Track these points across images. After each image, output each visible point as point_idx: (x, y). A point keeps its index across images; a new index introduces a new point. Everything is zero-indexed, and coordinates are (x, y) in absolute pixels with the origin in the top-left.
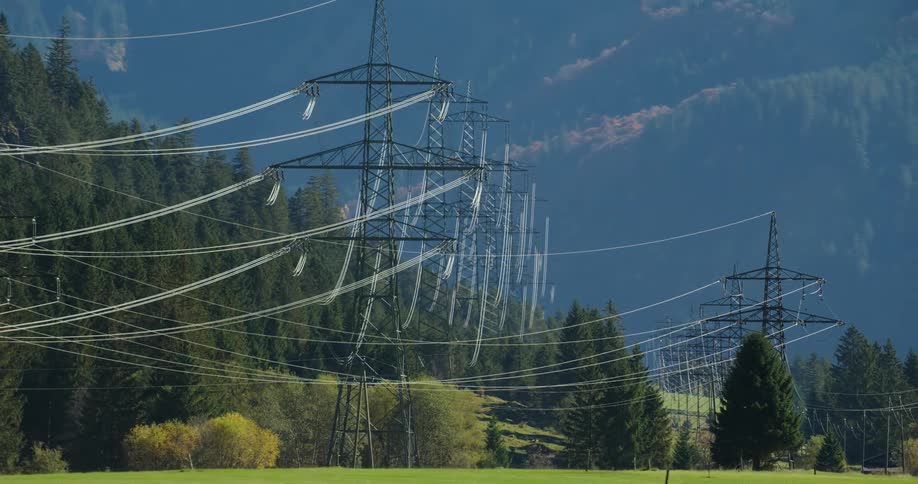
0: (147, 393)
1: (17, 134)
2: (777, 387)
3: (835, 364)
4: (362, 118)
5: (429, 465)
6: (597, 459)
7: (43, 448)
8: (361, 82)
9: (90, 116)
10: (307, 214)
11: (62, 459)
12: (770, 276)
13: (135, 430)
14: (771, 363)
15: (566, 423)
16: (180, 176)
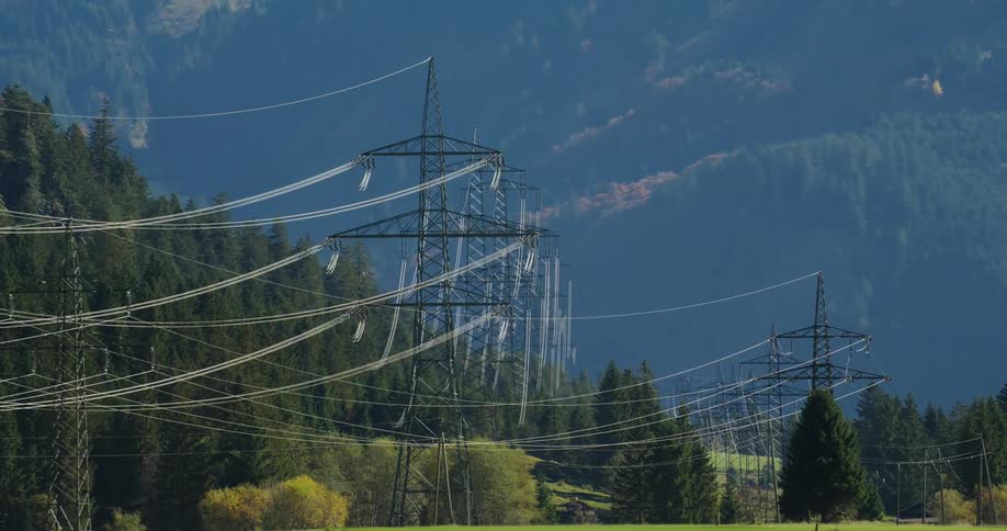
0: (216, 458)
1: (62, 211)
2: (841, 442)
3: (858, 418)
4: (416, 189)
5: (485, 523)
6: (647, 515)
7: (123, 513)
8: (416, 154)
9: (131, 192)
10: (341, 282)
11: (141, 523)
12: (818, 333)
13: (209, 494)
14: (836, 418)
15: (616, 480)
16: (218, 247)
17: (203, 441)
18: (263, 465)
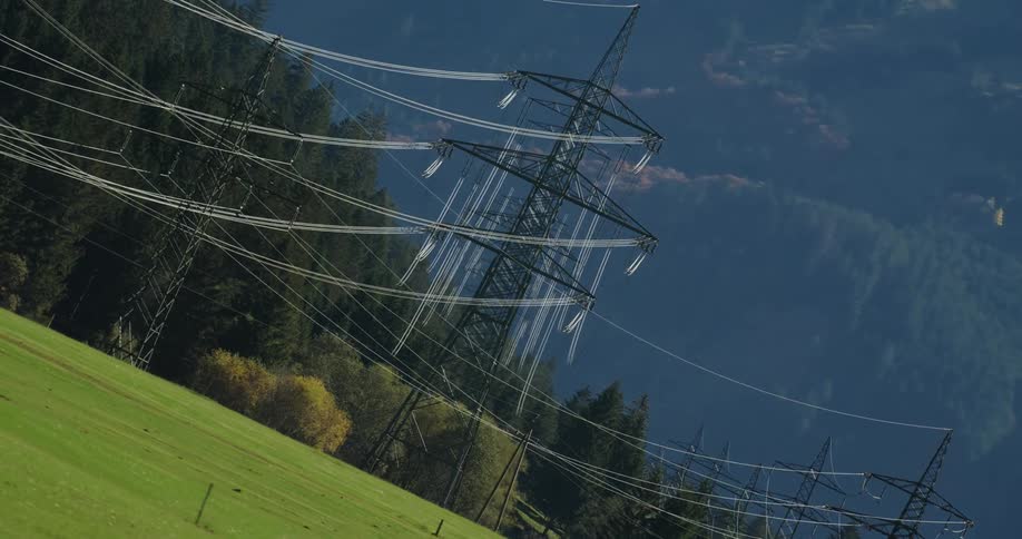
8: (574, 97)
12: (918, 493)
13: (217, 352)
17: (217, 287)
18: (269, 344)
